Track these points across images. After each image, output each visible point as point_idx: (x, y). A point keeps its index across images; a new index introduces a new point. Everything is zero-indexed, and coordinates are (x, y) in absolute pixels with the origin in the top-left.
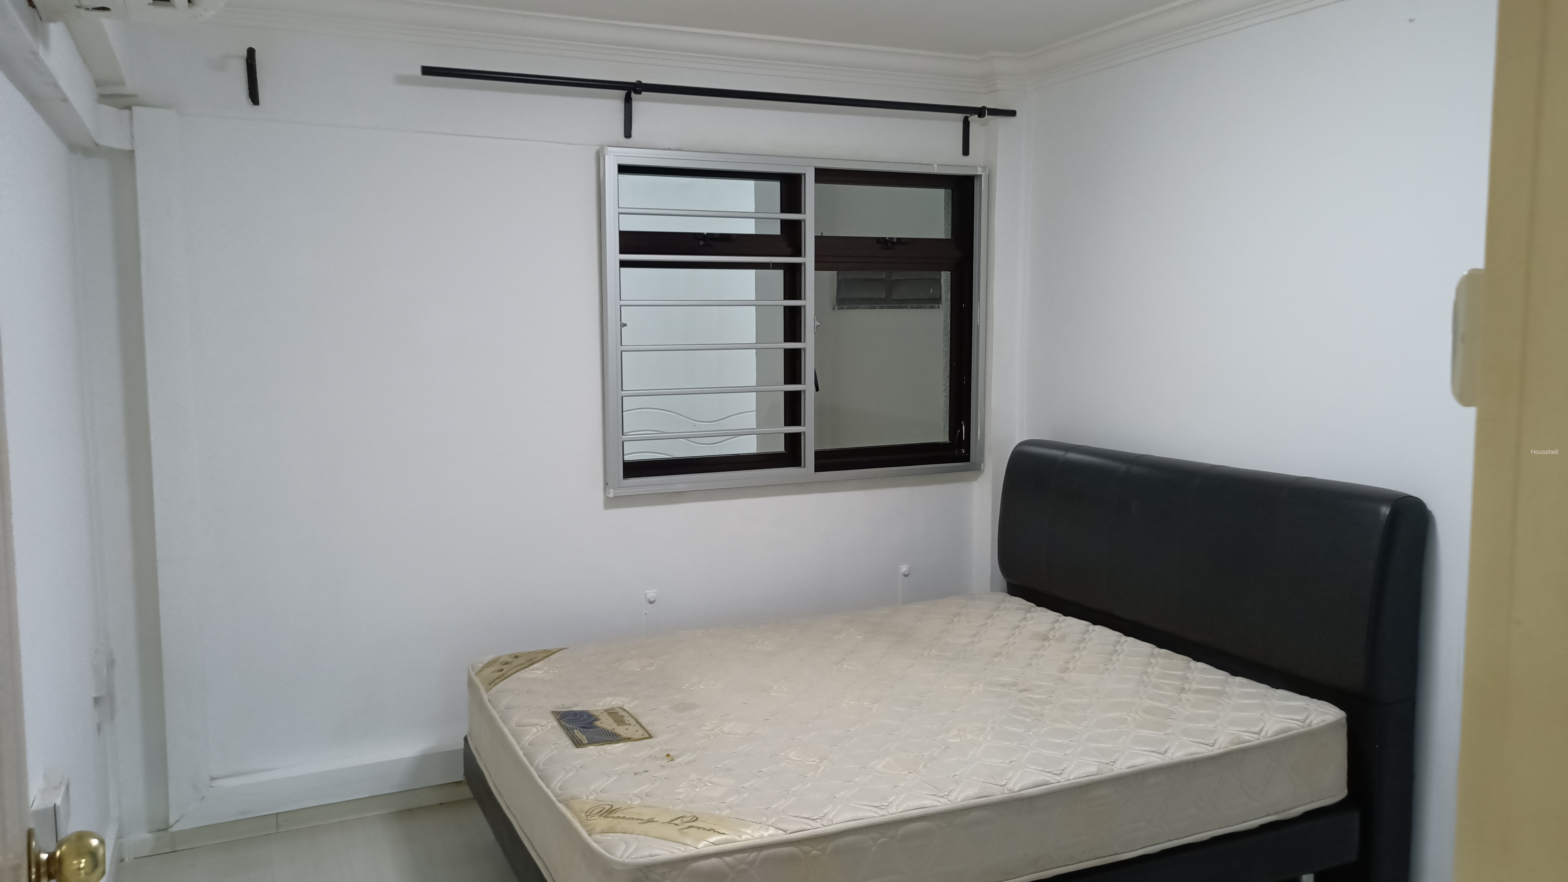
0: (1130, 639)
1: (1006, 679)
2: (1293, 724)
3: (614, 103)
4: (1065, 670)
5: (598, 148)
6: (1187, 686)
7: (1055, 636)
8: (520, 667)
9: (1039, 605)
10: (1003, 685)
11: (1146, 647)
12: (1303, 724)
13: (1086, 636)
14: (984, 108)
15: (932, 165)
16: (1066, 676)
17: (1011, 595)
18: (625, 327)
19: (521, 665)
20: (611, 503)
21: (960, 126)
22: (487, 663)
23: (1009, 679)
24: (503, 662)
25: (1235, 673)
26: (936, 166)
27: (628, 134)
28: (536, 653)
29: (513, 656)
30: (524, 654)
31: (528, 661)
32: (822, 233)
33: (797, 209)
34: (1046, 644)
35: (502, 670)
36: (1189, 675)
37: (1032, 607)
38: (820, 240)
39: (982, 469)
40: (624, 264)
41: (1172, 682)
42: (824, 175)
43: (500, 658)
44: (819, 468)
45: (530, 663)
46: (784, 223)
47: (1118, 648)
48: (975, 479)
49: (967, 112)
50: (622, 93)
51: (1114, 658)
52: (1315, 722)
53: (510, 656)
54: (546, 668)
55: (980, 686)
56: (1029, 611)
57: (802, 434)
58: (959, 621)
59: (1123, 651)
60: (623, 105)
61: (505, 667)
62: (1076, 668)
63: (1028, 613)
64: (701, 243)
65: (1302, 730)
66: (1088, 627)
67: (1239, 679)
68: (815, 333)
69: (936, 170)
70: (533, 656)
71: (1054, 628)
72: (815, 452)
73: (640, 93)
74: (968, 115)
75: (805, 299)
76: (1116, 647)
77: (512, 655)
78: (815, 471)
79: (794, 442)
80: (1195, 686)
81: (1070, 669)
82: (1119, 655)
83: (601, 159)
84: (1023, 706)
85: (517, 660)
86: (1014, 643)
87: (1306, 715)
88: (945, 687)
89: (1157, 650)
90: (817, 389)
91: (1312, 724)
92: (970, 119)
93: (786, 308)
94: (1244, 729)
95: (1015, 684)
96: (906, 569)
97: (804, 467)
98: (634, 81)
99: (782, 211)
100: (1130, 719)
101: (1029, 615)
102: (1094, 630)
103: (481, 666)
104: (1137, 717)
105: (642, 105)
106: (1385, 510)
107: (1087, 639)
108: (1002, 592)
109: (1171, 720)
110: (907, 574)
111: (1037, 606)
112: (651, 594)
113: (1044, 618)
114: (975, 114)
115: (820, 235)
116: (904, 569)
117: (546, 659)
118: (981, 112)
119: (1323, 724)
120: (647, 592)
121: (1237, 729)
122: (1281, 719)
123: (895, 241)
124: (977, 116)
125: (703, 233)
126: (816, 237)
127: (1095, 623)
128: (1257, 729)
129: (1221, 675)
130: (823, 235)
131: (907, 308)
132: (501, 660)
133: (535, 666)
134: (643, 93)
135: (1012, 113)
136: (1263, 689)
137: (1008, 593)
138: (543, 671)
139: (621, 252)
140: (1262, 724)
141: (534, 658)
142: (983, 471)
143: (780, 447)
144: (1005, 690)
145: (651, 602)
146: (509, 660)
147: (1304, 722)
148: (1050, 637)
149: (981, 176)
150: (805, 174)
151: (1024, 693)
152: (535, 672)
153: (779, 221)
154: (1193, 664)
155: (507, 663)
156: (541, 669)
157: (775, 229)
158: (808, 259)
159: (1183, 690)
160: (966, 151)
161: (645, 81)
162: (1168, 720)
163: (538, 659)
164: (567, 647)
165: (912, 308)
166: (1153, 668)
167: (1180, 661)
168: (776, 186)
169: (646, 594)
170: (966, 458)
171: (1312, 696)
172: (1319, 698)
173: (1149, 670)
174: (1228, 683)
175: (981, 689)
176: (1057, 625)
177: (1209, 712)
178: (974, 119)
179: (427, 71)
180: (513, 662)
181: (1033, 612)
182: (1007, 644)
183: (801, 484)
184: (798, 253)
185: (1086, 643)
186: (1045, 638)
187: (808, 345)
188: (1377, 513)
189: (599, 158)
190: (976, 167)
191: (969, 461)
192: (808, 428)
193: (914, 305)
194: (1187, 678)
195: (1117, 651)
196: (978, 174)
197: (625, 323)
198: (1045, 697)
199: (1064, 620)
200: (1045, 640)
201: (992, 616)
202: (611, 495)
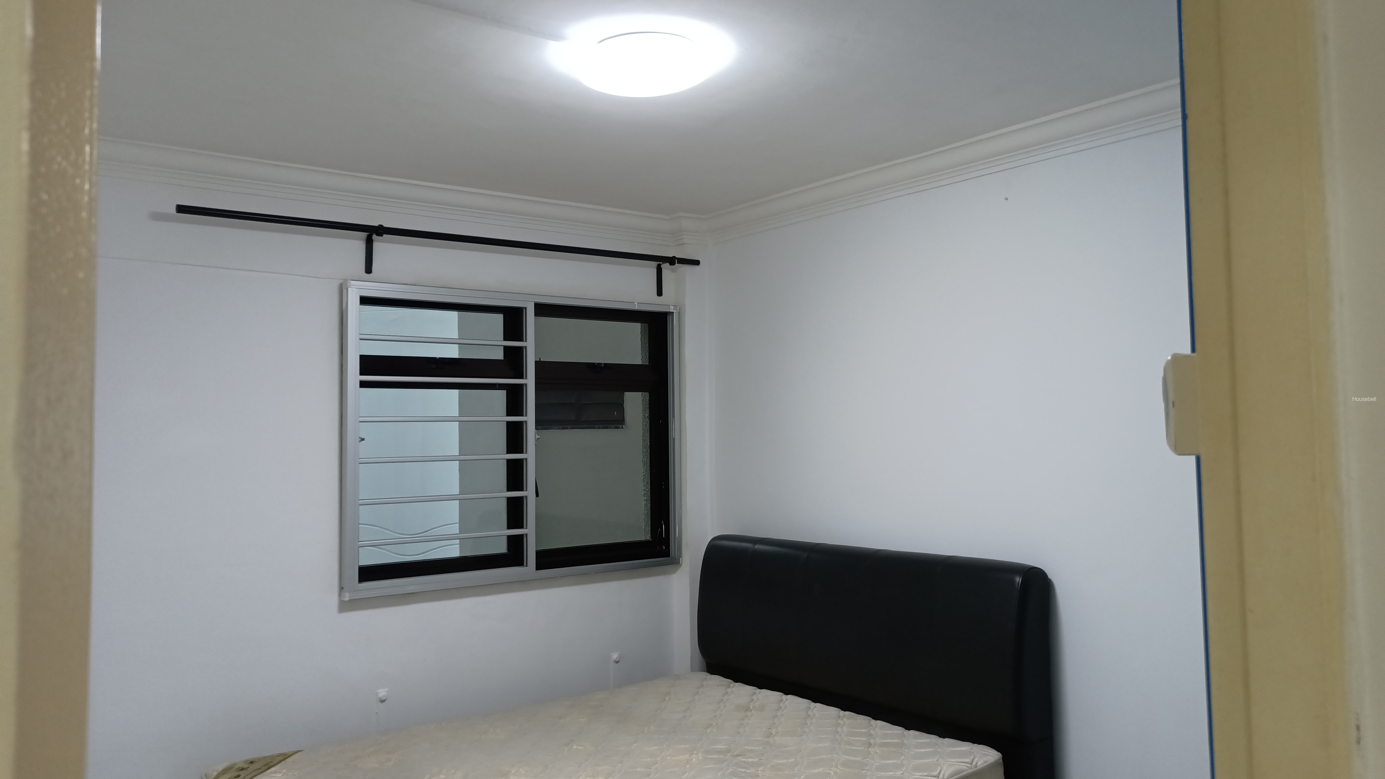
0: (818, 705)
1: (721, 747)
2: (963, 766)
3: (356, 244)
4: (769, 735)
5: (341, 281)
6: (872, 741)
7: (755, 707)
8: (258, 772)
9: (736, 681)
10: (719, 752)
11: (833, 711)
12: (970, 765)
13: (782, 705)
14: (674, 257)
15: (634, 303)
16: (771, 740)
17: (711, 674)
18: (363, 441)
19: (257, 769)
20: (345, 606)
21: (654, 272)
22: (222, 771)
23: (723, 747)
24: (239, 768)
25: (908, 728)
26: (636, 303)
27: (369, 270)
28: (272, 757)
29: (249, 762)
30: (259, 760)
31: (265, 765)
32: (540, 359)
33: (520, 337)
34: (749, 713)
35: (239, 776)
36: (872, 732)
37: (731, 683)
38: (539, 364)
39: (681, 563)
40: (363, 384)
41: (860, 739)
42: (543, 310)
43: (235, 765)
44: (539, 567)
45: (267, 767)
46: (506, 348)
47: (810, 713)
48: (674, 572)
49: (660, 260)
50: (364, 235)
51: (808, 721)
52: (979, 763)
53: (246, 762)
54: (284, 771)
55: (699, 754)
56: (729, 687)
57: (525, 536)
58: (670, 699)
59: (815, 715)
60: (365, 246)
61: (241, 773)
62: (778, 732)
63: (728, 688)
64: (434, 366)
65: (970, 771)
66: (781, 697)
67: (912, 732)
68: (536, 445)
69: (636, 307)
70: (269, 761)
71: (753, 700)
72: (536, 552)
73: (382, 236)
74: (661, 263)
75: (526, 416)
76: (808, 712)
77: (247, 761)
78: (536, 570)
79: (516, 544)
80: (879, 741)
81: (773, 733)
82: (812, 719)
83: (344, 291)
84: (739, 770)
85: (253, 765)
86: (721, 715)
87: (972, 757)
88: (669, 758)
89: (842, 713)
90: (537, 495)
91: (977, 765)
92: (662, 266)
93: (509, 424)
94: (926, 774)
95: (728, 751)
96: (616, 656)
97: (527, 566)
98: (377, 225)
99: (505, 339)
100: (832, 773)
101: (729, 690)
102: (787, 699)
103: (215, 774)
104: (838, 770)
105: (380, 245)
106: (1018, 580)
107: (783, 708)
108: (699, 671)
109: (866, 771)
110: (618, 660)
111: (735, 682)
112: (382, 693)
113: (743, 692)
114: (667, 262)
115: (539, 360)
116: (615, 656)
117: (283, 762)
118: (672, 261)
119: (985, 764)
120: (378, 691)
121: (921, 774)
122: (954, 763)
123: (603, 366)
124: (668, 264)
125: (436, 358)
126: (536, 361)
127: (786, 693)
128: (936, 773)
129: (897, 730)
130: (541, 360)
131: (595, 428)
132: (236, 767)
133: (273, 769)
134: (384, 235)
135: (697, 263)
136: (933, 739)
137: (707, 672)
138: (282, 774)
139: (361, 374)
140: (940, 768)
141: (271, 762)
142: (681, 564)
143: (502, 548)
144: (722, 756)
145: (382, 701)
146: (245, 766)
147: (971, 764)
148: (751, 707)
149: (673, 313)
150: (526, 308)
151: (739, 758)
152: (274, 775)
153: (503, 347)
154: (873, 722)
155: (243, 769)
156: (280, 772)
157: (499, 355)
158: (530, 381)
159: (870, 744)
160: (660, 293)
161: (386, 225)
162: (864, 771)
163: (275, 763)
164: (302, 749)
165: (599, 428)
166: (842, 728)
167: (862, 720)
168: (499, 318)
169: (377, 693)
170: (666, 554)
171: (974, 742)
172: (979, 743)
173: (839, 729)
174: (905, 736)
175: (701, 757)
176: (755, 697)
177: (895, 761)
178: (666, 267)
179: (181, 209)
180: (249, 767)
181: (733, 687)
182: (716, 716)
183: (523, 582)
184: (520, 375)
185: (783, 711)
186: (747, 709)
187: (530, 455)
188: (1013, 582)
189: (342, 291)
190: (669, 305)
191: (669, 556)
192: (529, 531)
193: (601, 426)
194: (871, 735)
195: (809, 716)
196: (671, 311)
197: (363, 437)
198: (757, 760)
199: (760, 692)
200: (747, 710)
201: (698, 693)
202: (347, 599)
